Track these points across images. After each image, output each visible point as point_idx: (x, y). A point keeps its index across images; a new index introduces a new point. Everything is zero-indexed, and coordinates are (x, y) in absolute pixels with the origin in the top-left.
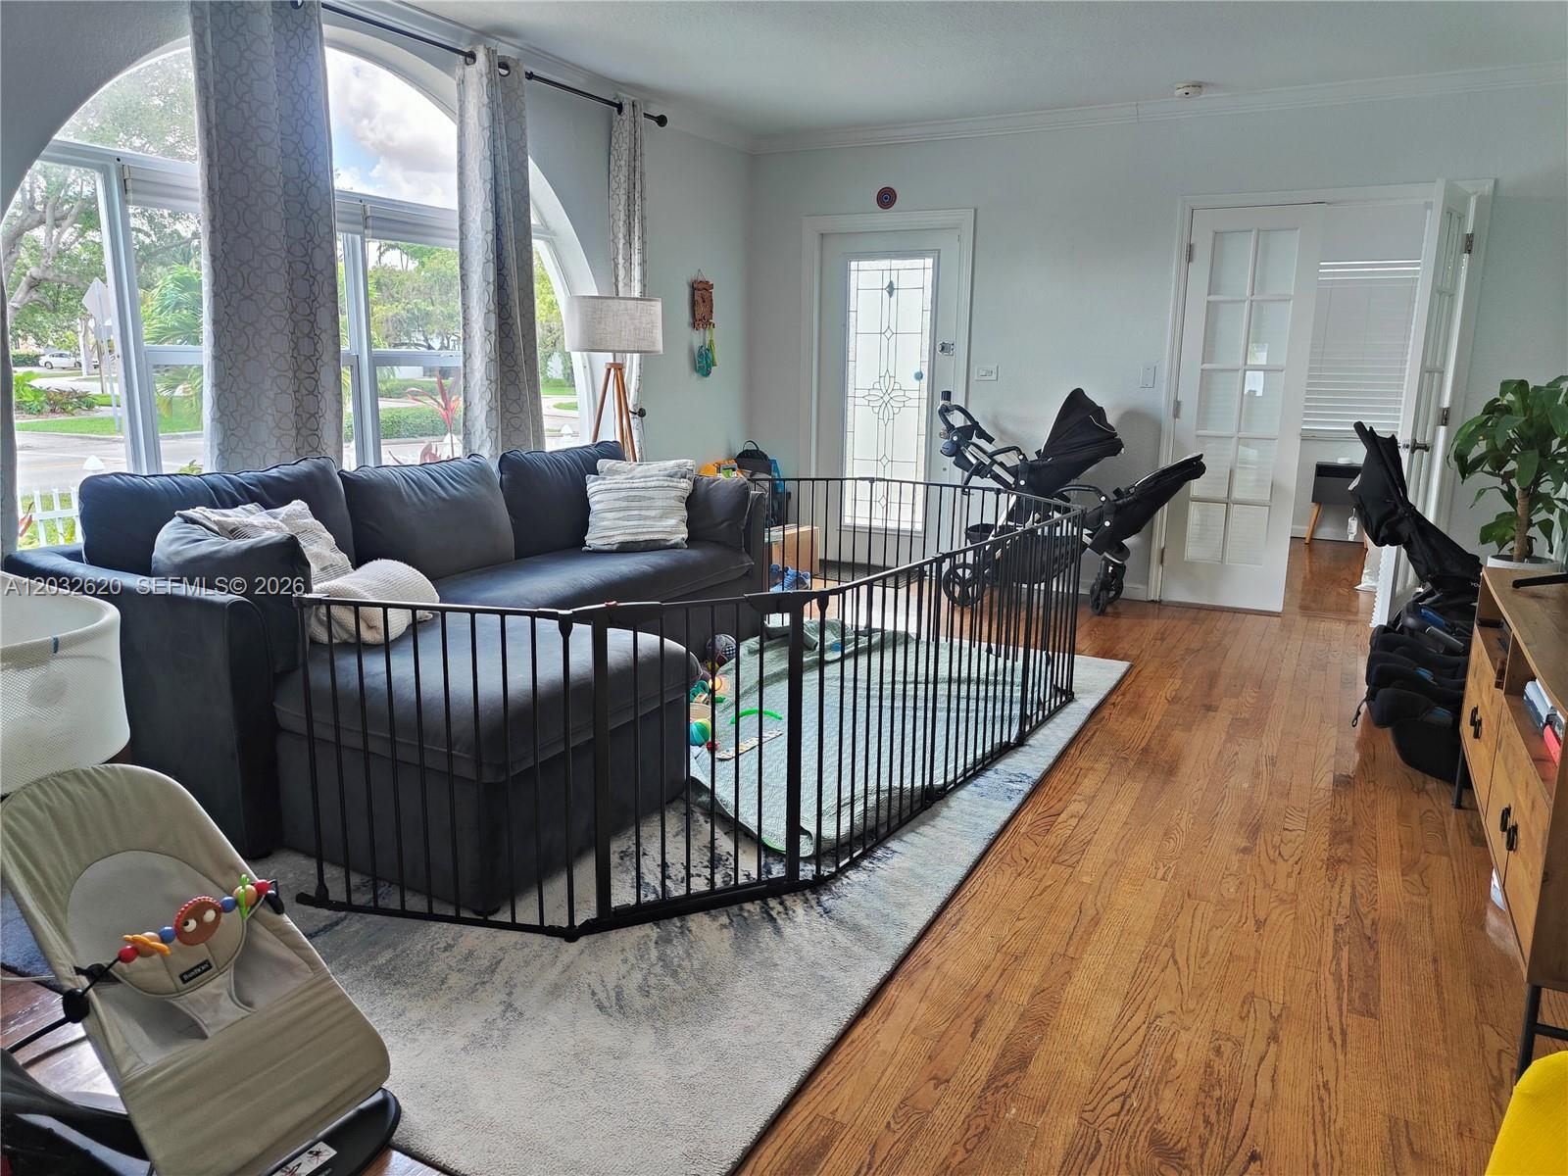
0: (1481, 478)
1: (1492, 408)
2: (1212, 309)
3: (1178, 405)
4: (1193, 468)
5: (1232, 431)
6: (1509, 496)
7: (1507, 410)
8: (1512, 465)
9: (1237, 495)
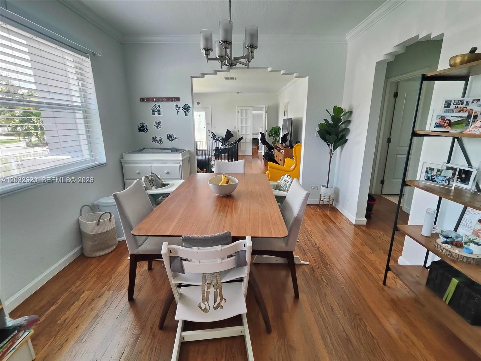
0: (271, 137)
1: (271, 130)
2: (241, 119)
3: (238, 131)
4: (242, 138)
5: (245, 133)
6: (274, 139)
7: (273, 130)
8: (274, 136)
9: (246, 141)
